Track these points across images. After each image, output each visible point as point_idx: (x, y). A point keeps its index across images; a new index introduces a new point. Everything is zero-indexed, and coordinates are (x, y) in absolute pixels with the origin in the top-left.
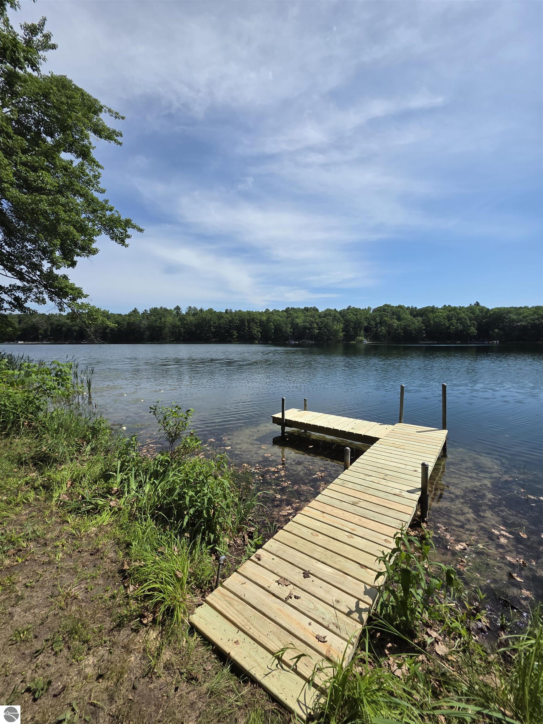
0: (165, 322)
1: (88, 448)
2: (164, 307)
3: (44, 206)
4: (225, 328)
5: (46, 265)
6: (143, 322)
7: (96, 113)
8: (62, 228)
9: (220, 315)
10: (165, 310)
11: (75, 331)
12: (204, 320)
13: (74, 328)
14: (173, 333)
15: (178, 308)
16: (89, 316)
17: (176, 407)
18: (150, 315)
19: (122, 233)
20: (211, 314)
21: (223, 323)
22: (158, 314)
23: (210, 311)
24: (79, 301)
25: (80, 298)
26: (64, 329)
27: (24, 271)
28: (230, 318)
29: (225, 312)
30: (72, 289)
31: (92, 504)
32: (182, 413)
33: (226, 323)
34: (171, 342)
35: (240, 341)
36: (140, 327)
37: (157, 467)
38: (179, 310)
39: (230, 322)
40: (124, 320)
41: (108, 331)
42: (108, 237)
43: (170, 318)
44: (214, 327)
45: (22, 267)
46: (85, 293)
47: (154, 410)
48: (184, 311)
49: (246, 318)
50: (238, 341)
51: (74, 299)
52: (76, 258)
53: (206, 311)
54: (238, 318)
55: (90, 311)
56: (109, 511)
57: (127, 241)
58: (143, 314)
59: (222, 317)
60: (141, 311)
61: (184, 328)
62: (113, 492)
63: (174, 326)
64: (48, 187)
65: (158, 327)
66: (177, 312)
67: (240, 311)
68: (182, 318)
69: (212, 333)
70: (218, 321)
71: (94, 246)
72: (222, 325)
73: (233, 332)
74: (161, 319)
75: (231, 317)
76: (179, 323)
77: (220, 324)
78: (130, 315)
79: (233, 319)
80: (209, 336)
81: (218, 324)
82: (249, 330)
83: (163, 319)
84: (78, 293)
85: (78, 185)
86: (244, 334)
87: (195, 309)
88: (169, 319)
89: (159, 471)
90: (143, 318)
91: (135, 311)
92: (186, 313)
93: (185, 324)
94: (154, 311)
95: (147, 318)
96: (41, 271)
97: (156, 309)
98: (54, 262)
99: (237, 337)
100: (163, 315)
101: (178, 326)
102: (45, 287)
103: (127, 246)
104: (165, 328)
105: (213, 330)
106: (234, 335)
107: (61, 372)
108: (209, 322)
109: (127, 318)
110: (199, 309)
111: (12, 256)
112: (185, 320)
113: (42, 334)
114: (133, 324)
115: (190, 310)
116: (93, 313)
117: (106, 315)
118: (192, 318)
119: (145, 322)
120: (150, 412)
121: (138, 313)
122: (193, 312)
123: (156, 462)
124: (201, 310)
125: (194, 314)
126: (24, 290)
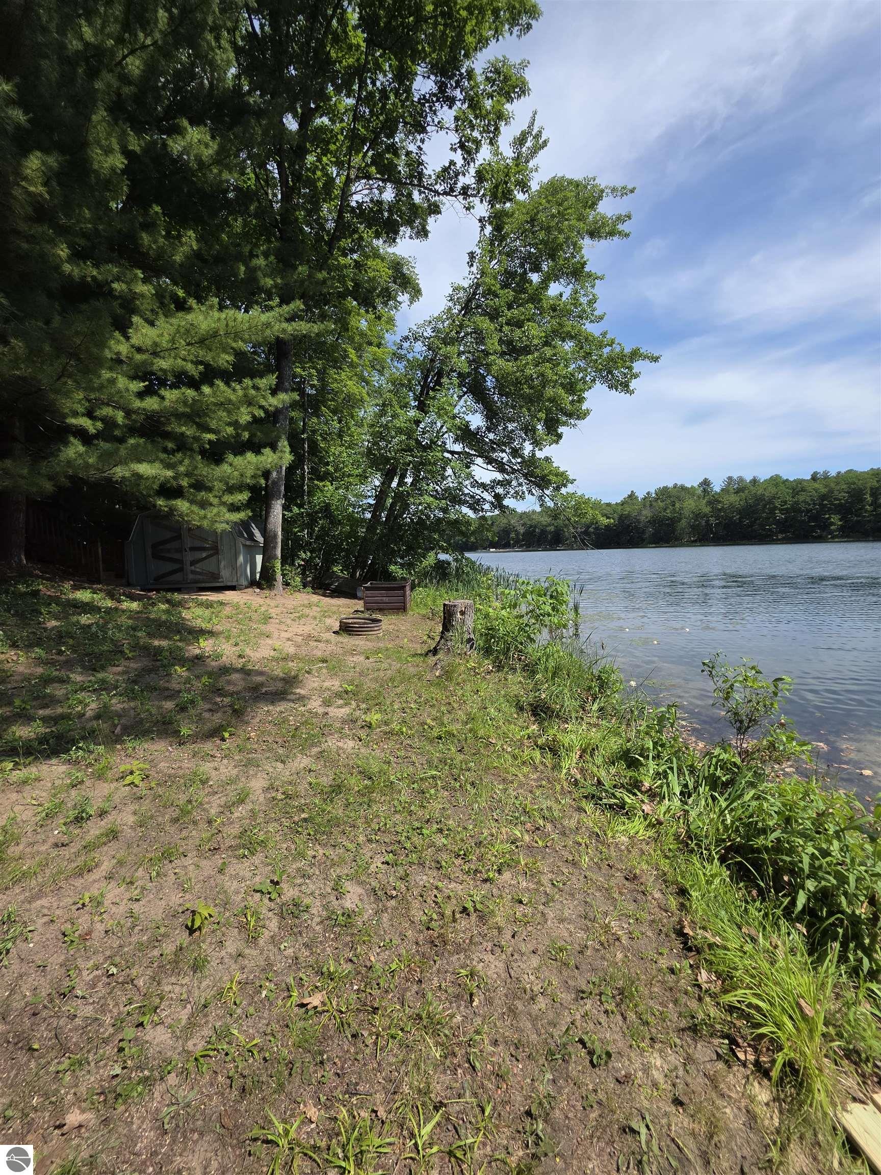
0: (681, 508)
1: (595, 707)
2: (679, 483)
3: (530, 371)
4: (808, 511)
5: (528, 448)
6: (644, 512)
7: (593, 206)
8: (549, 392)
9: (797, 487)
10: (683, 488)
11: (550, 532)
12: (759, 499)
13: (549, 528)
14: (694, 528)
15: (706, 483)
16: (576, 510)
17: (753, 668)
18: (656, 500)
19: (625, 374)
20: (777, 485)
21: (804, 502)
22: (670, 497)
23: (775, 481)
24: (563, 491)
25: (565, 486)
26: (537, 530)
27: (505, 461)
28: (824, 490)
29: (809, 477)
30: (557, 475)
31: (615, 797)
32: (765, 682)
33: (812, 500)
34: (692, 543)
35: (847, 537)
36: (639, 521)
37: (716, 769)
38: (708, 485)
39: (823, 497)
40: (615, 512)
41: (591, 530)
42: (605, 387)
43: (691, 502)
44: (781, 510)
45: (504, 455)
46: (571, 478)
47: (710, 669)
48: (717, 487)
49: (869, 485)
50: (842, 537)
51: (558, 489)
52: (561, 430)
53: (765, 481)
54: (844, 487)
55: (578, 503)
56: (642, 819)
57: (633, 384)
58: (644, 499)
59: (803, 490)
60: (640, 495)
61: (717, 518)
62: (643, 789)
63: (697, 516)
64: (536, 342)
65: (669, 519)
66: (705, 491)
67: (850, 471)
68: (714, 501)
69: (778, 523)
70: (793, 497)
71: (584, 407)
72: (803, 506)
73: (829, 518)
74: (674, 505)
75: (826, 486)
76: (707, 510)
77: (797, 503)
78: (623, 503)
79: (831, 491)
80: (770, 530)
81: (792, 506)
82: (875, 510)
83: (677, 505)
84: (563, 479)
85: (569, 324)
86: (858, 522)
87: (741, 479)
88: (689, 505)
89: (719, 778)
90: (645, 506)
91: (632, 496)
92: (722, 490)
93: (720, 510)
94: (663, 493)
95: (651, 505)
96: (522, 457)
97: (665, 488)
98: (537, 443)
99: (842, 529)
100: (679, 498)
101: (705, 515)
102: (525, 476)
103: (632, 392)
104: (680, 519)
105: (779, 516)
106: (833, 524)
107: (557, 592)
108: (770, 502)
109: (620, 508)
110: (748, 478)
111: (495, 443)
112: (720, 502)
113: (513, 539)
114: (628, 516)
115: (729, 484)
116: (581, 505)
117: (597, 505)
118: (733, 498)
119: (647, 513)
120: (703, 671)
121: (637, 498)
122: (737, 487)
123: (714, 760)
124: (754, 481)
125: (738, 491)
126: (505, 484)
